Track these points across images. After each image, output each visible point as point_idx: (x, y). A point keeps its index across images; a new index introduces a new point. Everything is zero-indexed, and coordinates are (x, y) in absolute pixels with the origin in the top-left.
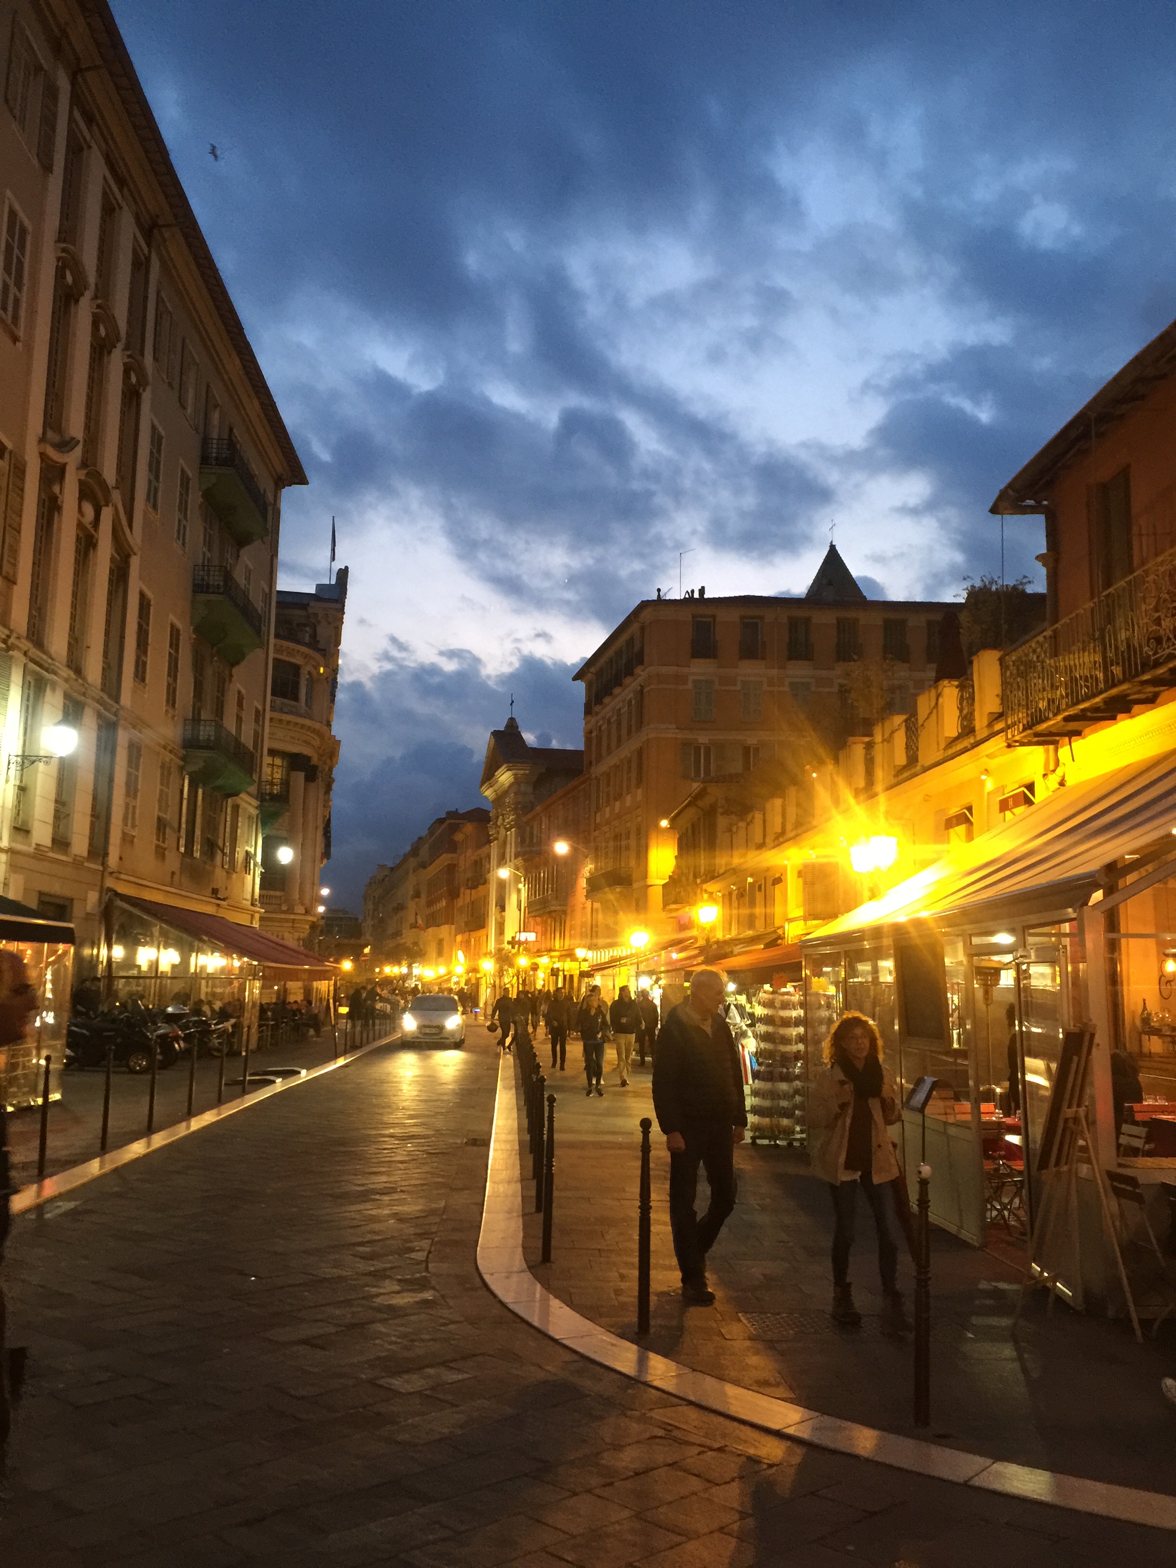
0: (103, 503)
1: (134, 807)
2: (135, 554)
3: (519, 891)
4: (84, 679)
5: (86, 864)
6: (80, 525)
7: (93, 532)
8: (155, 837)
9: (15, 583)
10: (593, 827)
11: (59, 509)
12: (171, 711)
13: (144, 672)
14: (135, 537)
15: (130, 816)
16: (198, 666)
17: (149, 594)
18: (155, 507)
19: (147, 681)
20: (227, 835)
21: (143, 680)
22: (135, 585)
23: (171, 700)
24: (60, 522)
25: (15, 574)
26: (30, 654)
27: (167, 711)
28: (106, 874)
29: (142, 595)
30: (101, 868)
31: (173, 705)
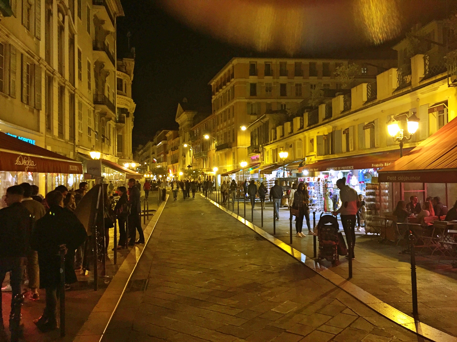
0: (65, 14)
1: (81, 124)
2: (76, 34)
3: (190, 151)
4: (64, 77)
5: (69, 143)
6: (59, 22)
7: (63, 25)
8: (88, 134)
9: (40, 40)
10: (216, 131)
11: (52, 15)
12: (89, 91)
13: (81, 77)
14: (75, 28)
15: (80, 126)
16: (96, 76)
17: (81, 50)
18: (80, 18)
19: (82, 80)
20: (108, 134)
21: (81, 80)
22: (77, 46)
23: (89, 88)
24: (52, 19)
25: (40, 37)
26: (47, 67)
27: (88, 91)
28: (75, 146)
29: (79, 50)
30: (73, 144)
31: (90, 89)
